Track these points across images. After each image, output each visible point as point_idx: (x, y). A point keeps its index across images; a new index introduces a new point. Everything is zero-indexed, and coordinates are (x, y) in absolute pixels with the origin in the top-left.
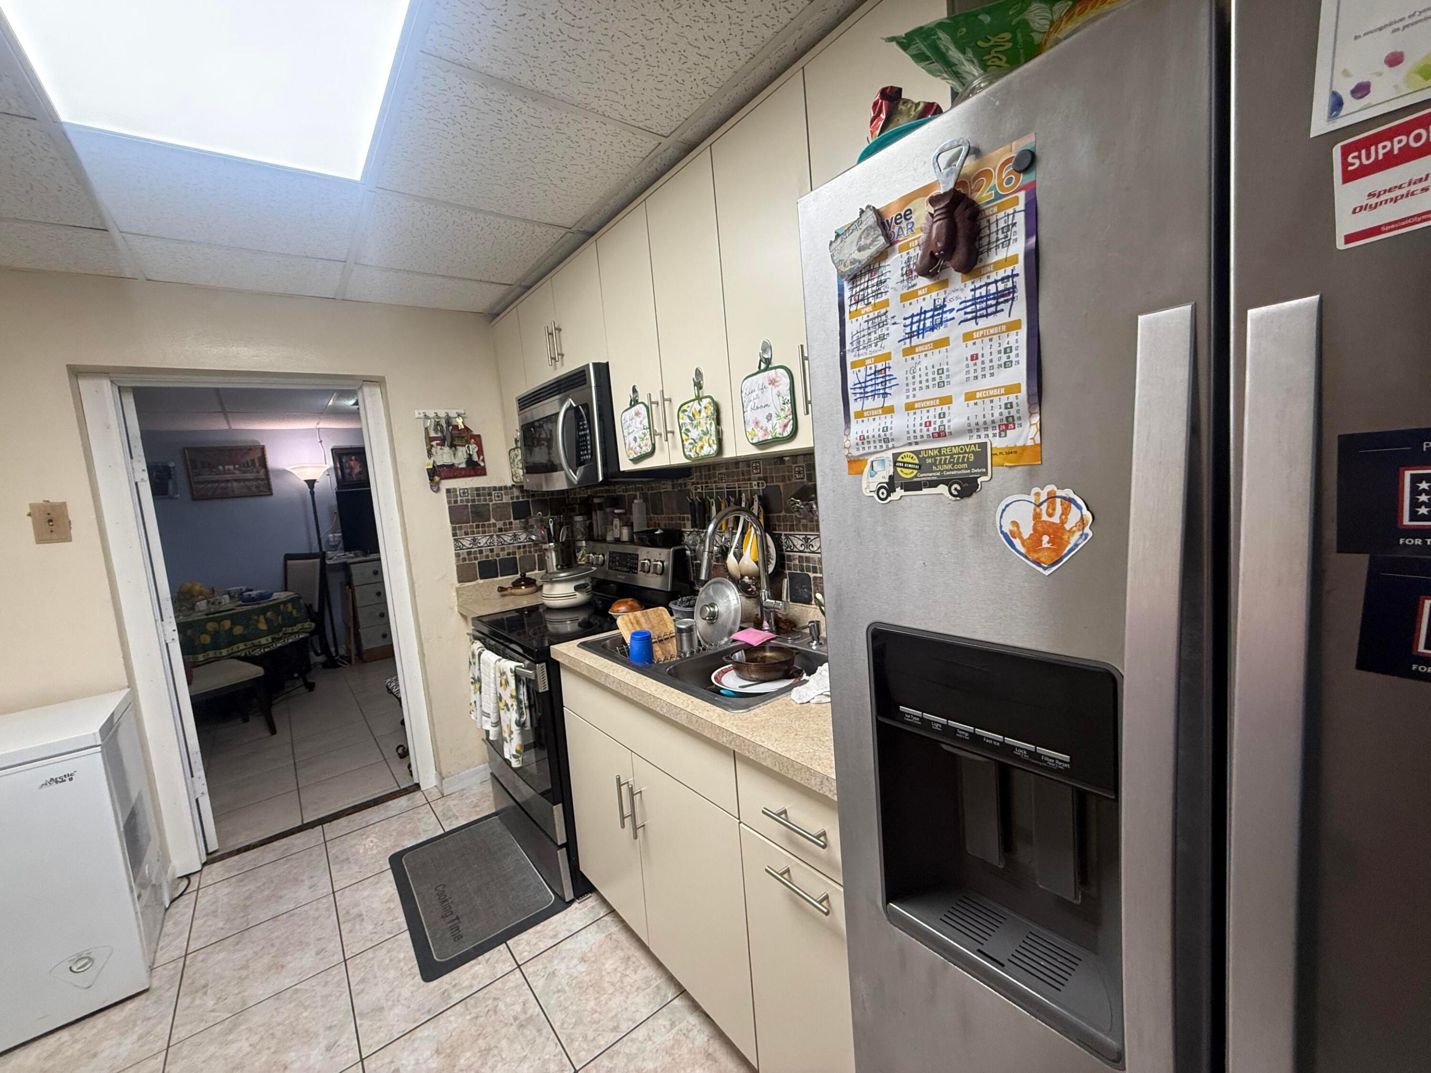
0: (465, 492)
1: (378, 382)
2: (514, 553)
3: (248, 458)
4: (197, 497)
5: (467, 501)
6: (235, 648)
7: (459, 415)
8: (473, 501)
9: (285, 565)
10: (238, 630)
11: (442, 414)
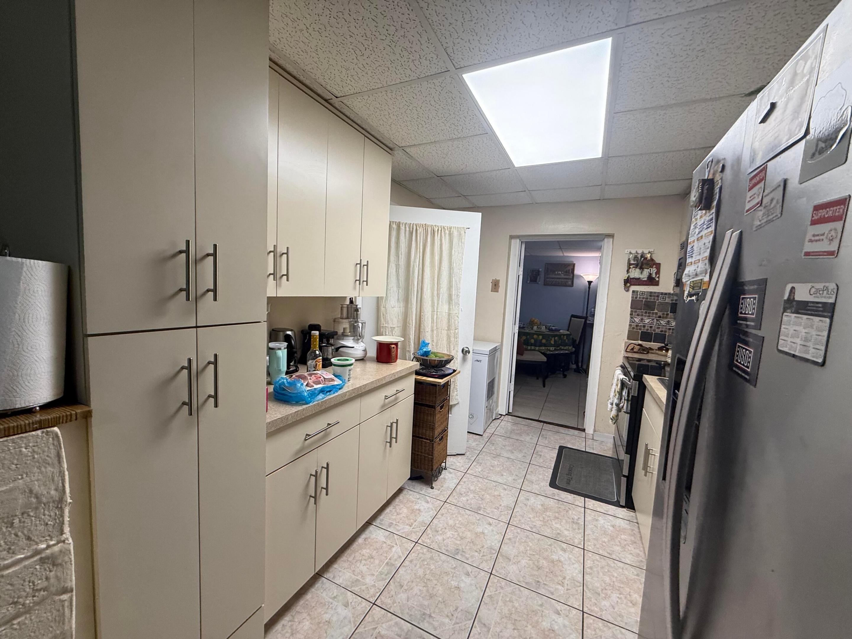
0: (643, 293)
1: (611, 236)
2: (665, 332)
3: (568, 269)
4: (546, 284)
5: (643, 298)
6: (541, 348)
7: (649, 252)
8: (647, 298)
9: (571, 319)
10: (544, 341)
11: (640, 251)
